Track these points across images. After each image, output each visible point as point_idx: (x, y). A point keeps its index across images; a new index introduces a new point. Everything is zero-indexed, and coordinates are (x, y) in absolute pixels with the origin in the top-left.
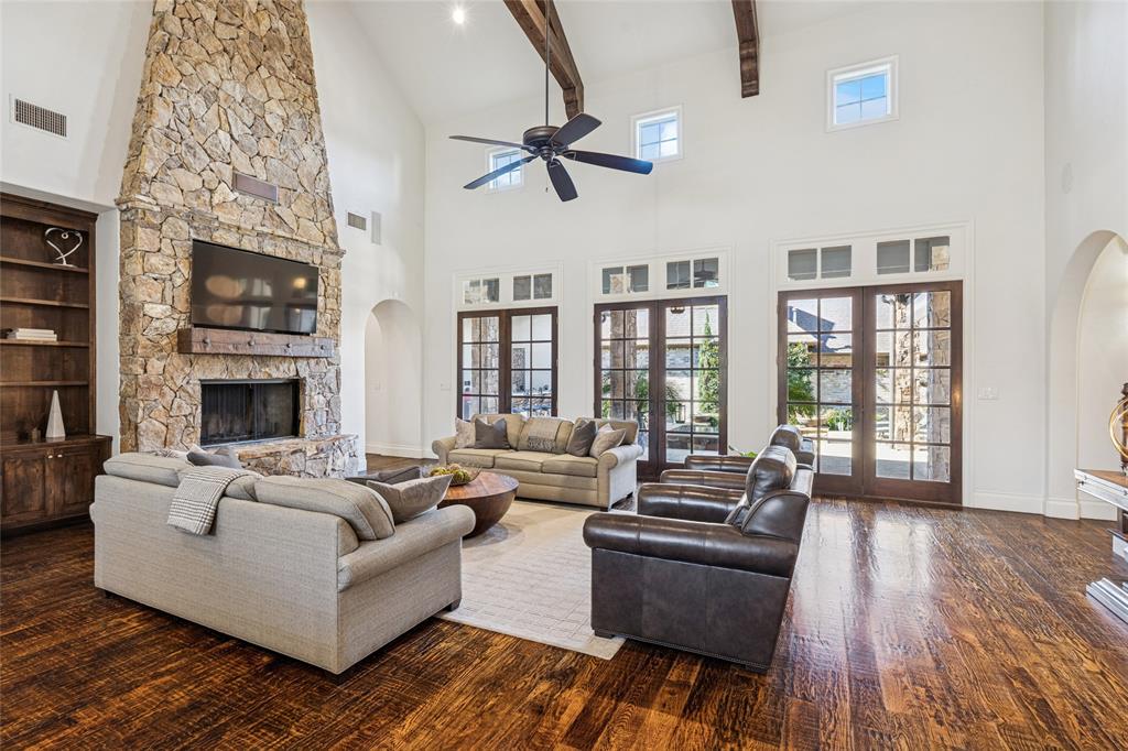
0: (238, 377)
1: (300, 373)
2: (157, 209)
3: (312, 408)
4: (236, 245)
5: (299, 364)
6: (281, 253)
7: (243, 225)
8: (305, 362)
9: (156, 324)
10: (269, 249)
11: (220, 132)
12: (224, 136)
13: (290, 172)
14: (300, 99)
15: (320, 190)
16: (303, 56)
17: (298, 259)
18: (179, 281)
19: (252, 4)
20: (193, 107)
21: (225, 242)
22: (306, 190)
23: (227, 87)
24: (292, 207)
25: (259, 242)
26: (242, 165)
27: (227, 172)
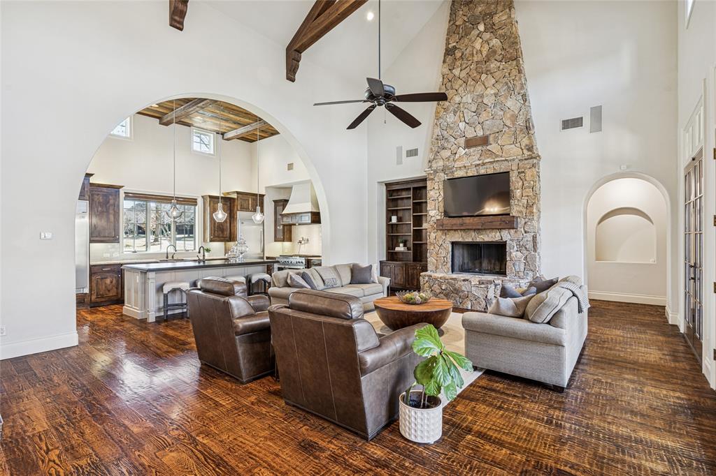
0: (467, 240)
1: (503, 238)
2: (432, 172)
3: (511, 260)
4: (465, 175)
5: (502, 234)
6: (490, 171)
7: (466, 165)
8: (507, 232)
9: (433, 219)
10: (482, 171)
11: (460, 124)
12: (462, 125)
13: (498, 122)
14: (507, 74)
15: (521, 122)
16: (510, 47)
17: (502, 171)
18: (440, 199)
19: (478, 46)
20: (448, 120)
21: (459, 176)
22: (509, 127)
23: (464, 100)
24: (499, 142)
25: (477, 170)
26: (470, 134)
27: (462, 141)
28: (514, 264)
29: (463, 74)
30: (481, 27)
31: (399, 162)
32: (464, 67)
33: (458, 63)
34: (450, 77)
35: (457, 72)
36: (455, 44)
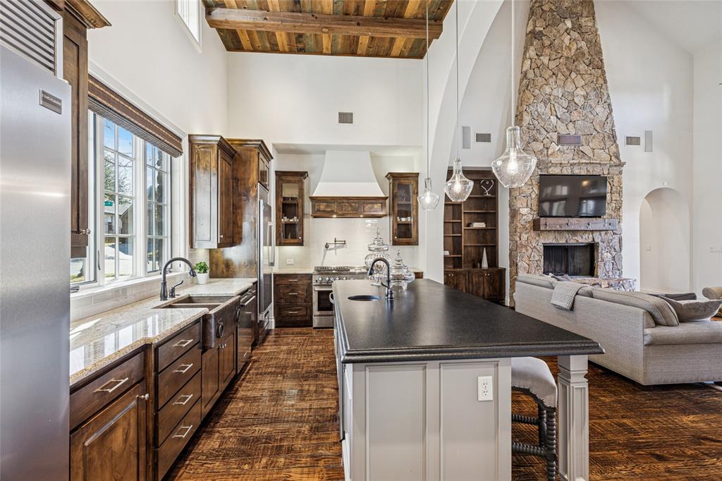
0: (561, 242)
1: (595, 240)
3: (603, 260)
4: (560, 173)
5: (594, 235)
6: (583, 173)
7: (563, 162)
8: (598, 233)
9: (524, 217)
10: (577, 172)
11: (552, 117)
12: (553, 119)
13: (589, 125)
14: (595, 80)
15: (607, 129)
16: (596, 54)
17: (594, 173)
18: (534, 196)
19: (567, 41)
20: (539, 110)
21: (554, 173)
22: (598, 132)
23: (555, 92)
24: (590, 144)
25: (572, 169)
26: (563, 130)
27: (555, 136)
28: (604, 264)
29: (553, 65)
30: (569, 24)
31: (466, 145)
32: (554, 57)
33: (547, 51)
34: (539, 63)
35: (545, 60)
36: (542, 29)
